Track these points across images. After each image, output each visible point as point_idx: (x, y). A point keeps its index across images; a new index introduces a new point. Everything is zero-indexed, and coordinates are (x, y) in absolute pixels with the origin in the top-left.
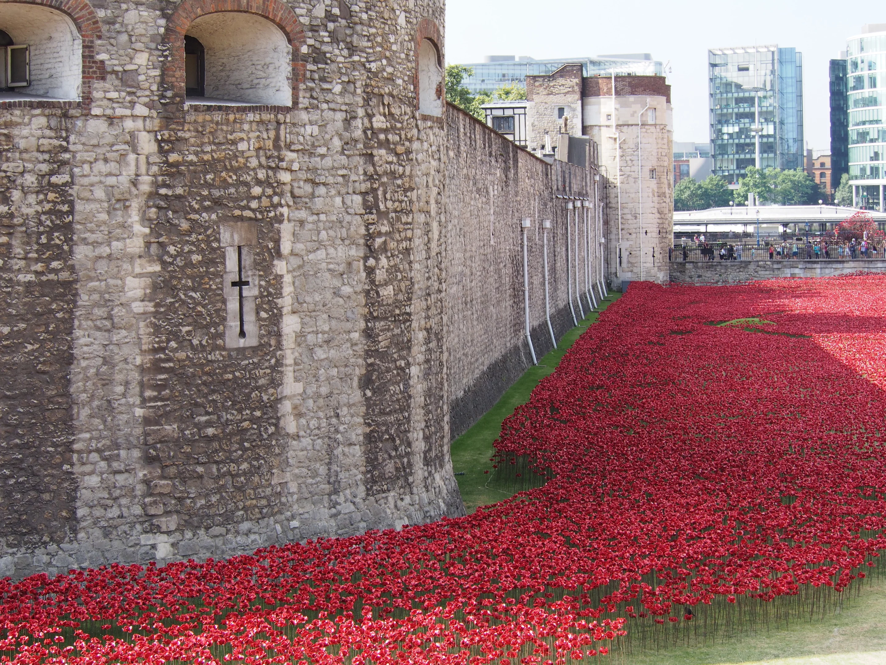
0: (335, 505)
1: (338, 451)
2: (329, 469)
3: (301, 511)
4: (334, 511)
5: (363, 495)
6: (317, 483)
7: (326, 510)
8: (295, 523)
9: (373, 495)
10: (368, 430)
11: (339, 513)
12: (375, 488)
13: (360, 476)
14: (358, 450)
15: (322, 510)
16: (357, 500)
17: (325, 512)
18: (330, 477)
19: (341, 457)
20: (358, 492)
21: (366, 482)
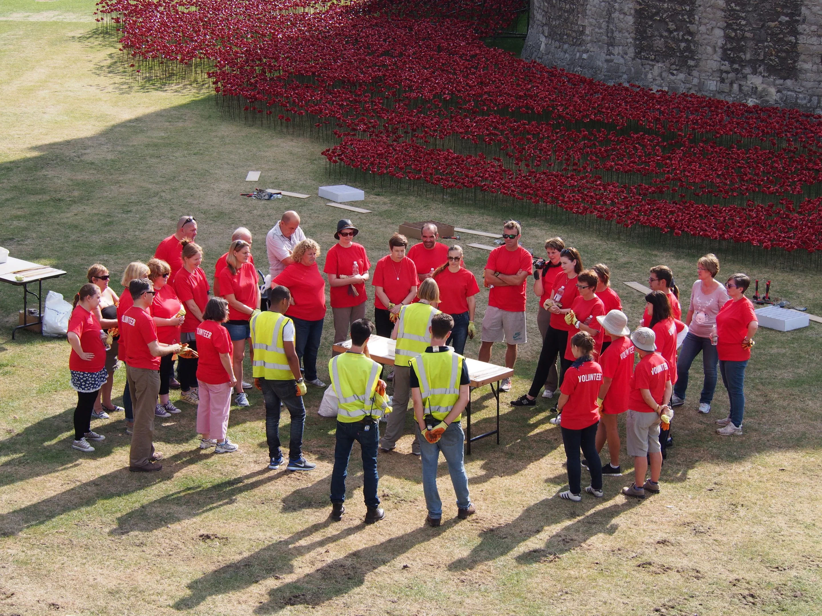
0: (610, 54)
1: (616, 15)
2: (608, 26)
3: (592, 49)
4: (608, 57)
5: (632, 55)
6: (600, 33)
7: (604, 55)
8: (585, 56)
9: (641, 59)
10: (638, 7)
11: (612, 61)
12: (643, 54)
13: (630, 40)
14: (630, 20)
15: (602, 54)
16: (627, 57)
17: (604, 56)
18: (608, 33)
19: (616, 20)
20: (628, 52)
21: (636, 46)
